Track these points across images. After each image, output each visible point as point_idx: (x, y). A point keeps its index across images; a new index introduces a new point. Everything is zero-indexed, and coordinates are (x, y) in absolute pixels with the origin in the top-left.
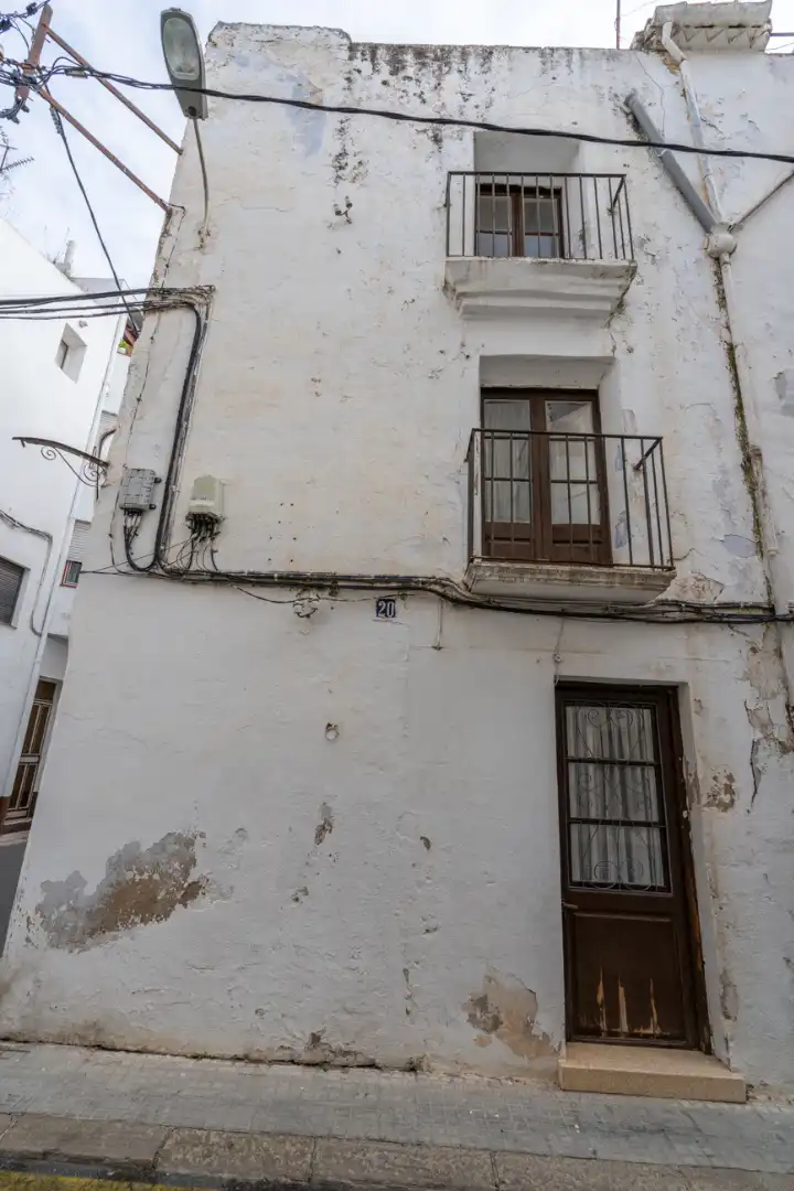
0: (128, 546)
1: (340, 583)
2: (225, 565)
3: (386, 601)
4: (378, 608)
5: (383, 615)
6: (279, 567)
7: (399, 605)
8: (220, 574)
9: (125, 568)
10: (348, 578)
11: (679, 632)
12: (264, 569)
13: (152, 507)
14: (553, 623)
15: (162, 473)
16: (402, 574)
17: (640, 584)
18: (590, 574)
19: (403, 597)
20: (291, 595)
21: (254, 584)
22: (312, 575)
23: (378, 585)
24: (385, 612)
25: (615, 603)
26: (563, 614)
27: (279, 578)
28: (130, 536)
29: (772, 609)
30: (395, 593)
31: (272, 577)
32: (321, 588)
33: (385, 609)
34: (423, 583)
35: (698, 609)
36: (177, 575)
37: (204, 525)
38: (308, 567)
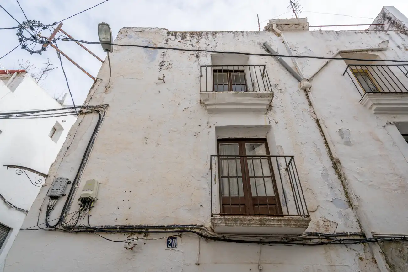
0: (47, 215)
1: (150, 230)
2: (94, 222)
3: (172, 239)
4: (168, 242)
5: (170, 246)
6: (121, 222)
7: (179, 240)
8: (90, 228)
9: (44, 226)
10: (154, 227)
11: (320, 250)
12: (112, 224)
13: (63, 195)
14: (256, 248)
15: (72, 179)
16: (180, 224)
17: (294, 225)
18: (269, 220)
19: (181, 236)
20: (124, 237)
21: (107, 232)
22: (136, 226)
23: (169, 230)
24: (171, 245)
25: (286, 235)
26: (260, 242)
27: (120, 228)
28: (50, 209)
29: (364, 236)
30: (176, 234)
31: (117, 228)
32: (140, 233)
33: (171, 243)
34: (191, 228)
35: (327, 237)
36: (69, 229)
37: (87, 203)
38: (135, 222)
